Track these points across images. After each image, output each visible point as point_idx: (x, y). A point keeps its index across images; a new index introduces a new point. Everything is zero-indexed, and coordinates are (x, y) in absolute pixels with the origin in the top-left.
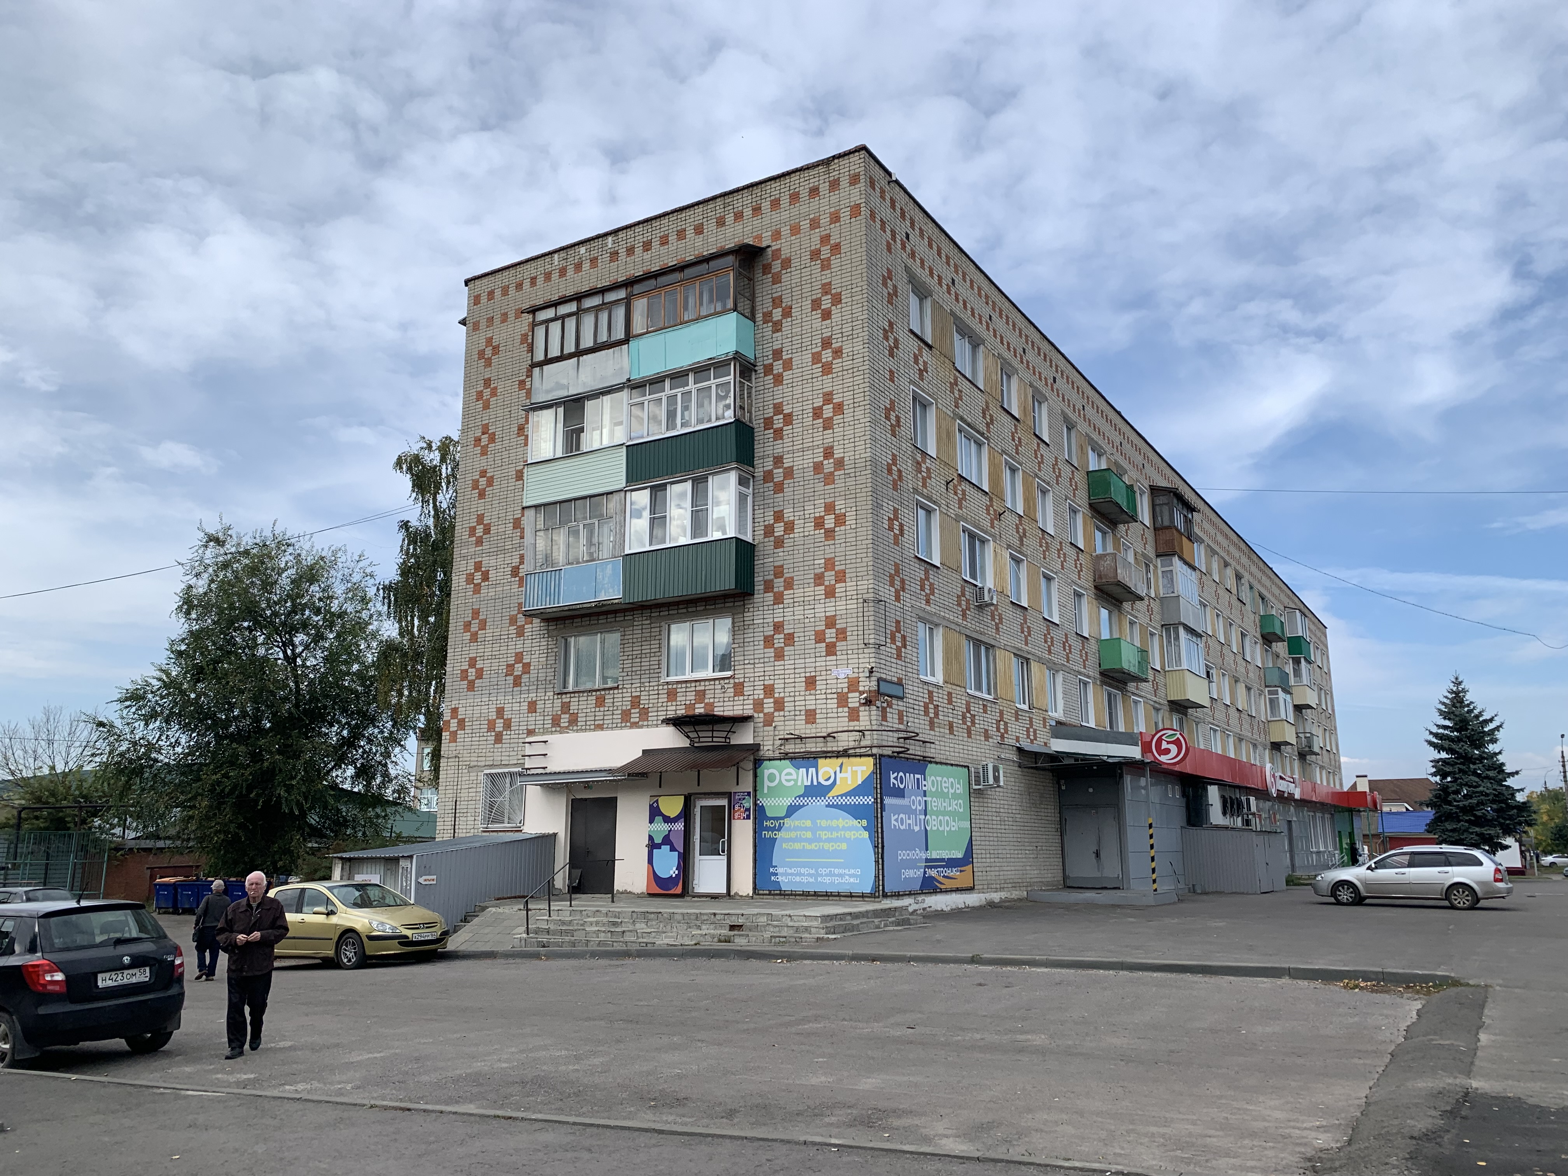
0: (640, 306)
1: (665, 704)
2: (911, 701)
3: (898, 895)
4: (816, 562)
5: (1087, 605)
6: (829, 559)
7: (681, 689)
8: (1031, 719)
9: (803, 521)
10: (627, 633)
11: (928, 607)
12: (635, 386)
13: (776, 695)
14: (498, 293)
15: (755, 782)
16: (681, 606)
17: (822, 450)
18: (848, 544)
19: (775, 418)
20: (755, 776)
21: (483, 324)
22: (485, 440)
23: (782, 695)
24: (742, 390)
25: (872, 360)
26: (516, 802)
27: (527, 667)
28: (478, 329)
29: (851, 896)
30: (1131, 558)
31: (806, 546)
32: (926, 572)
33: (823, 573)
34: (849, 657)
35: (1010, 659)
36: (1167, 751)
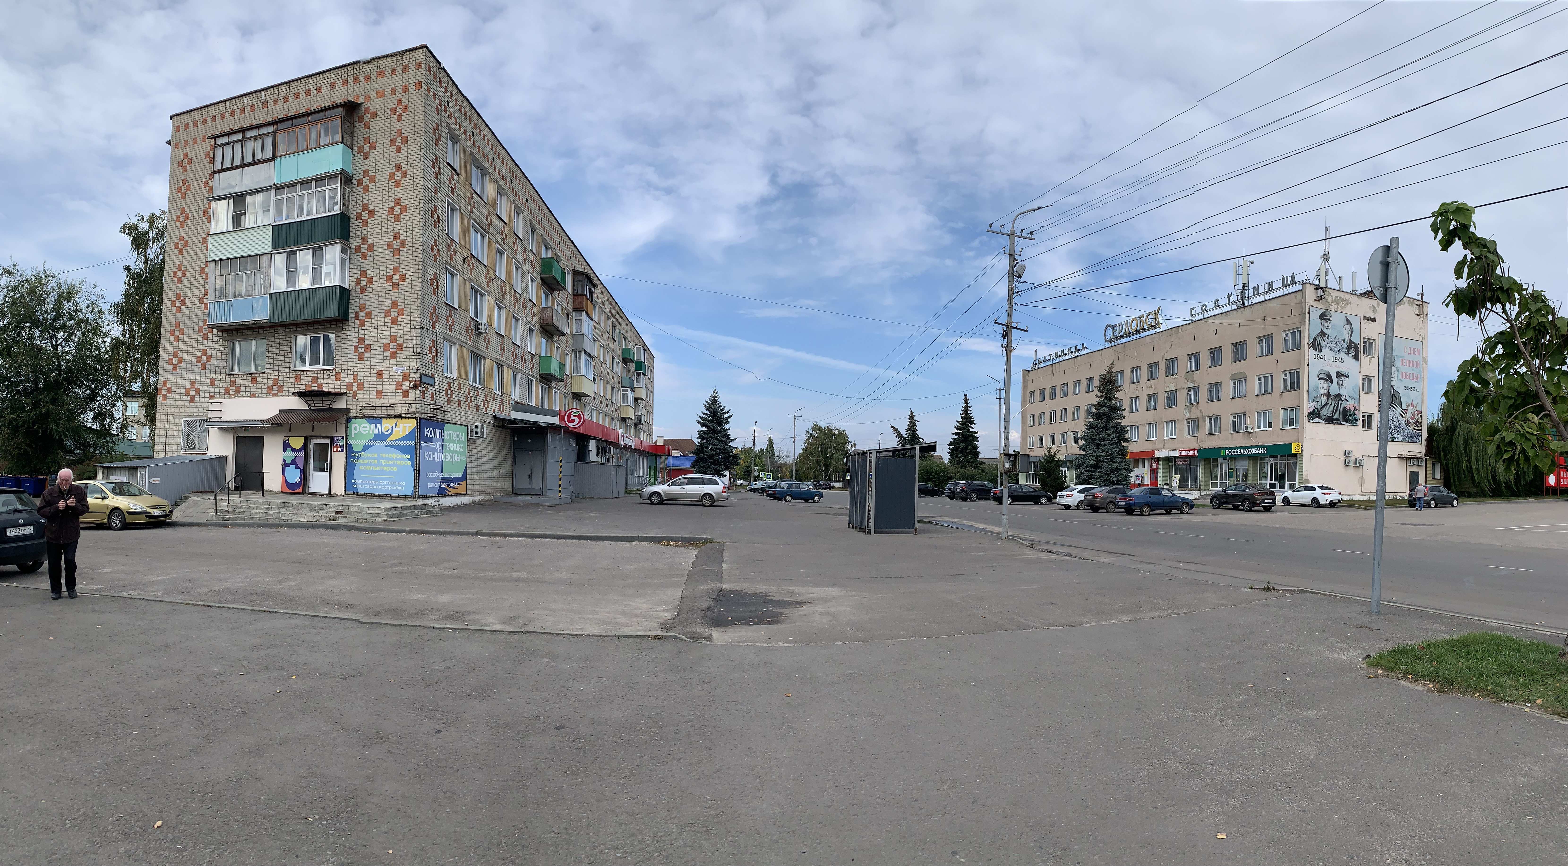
0: (280, 137)
1: (293, 384)
2: (438, 387)
3: (426, 497)
4: (386, 303)
5: (536, 336)
6: (395, 301)
7: (303, 375)
8: (502, 400)
9: (379, 277)
10: (271, 340)
11: (450, 333)
12: (279, 188)
13: (359, 381)
14: (191, 125)
15: (347, 431)
16: (304, 326)
17: (393, 234)
18: (406, 293)
19: (363, 213)
20: (347, 427)
21: (182, 144)
22: (183, 218)
23: (362, 381)
24: (345, 193)
25: (425, 181)
26: (202, 437)
27: (209, 358)
28: (178, 148)
29: (399, 497)
30: (560, 311)
31: (380, 293)
32: (451, 312)
33: (390, 310)
34: (404, 360)
35: (493, 365)
36: (573, 421)
